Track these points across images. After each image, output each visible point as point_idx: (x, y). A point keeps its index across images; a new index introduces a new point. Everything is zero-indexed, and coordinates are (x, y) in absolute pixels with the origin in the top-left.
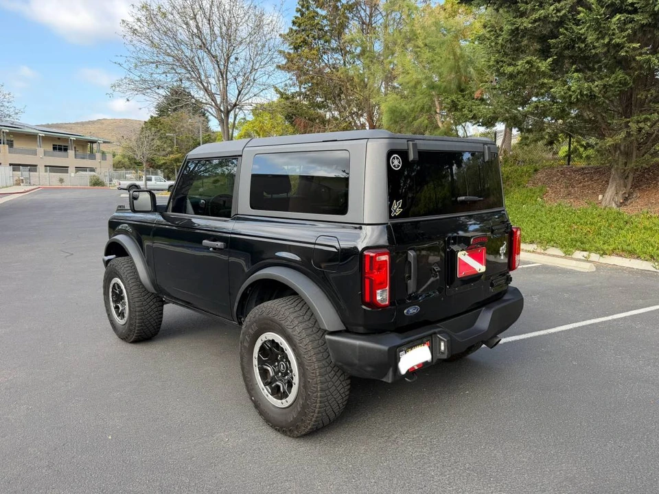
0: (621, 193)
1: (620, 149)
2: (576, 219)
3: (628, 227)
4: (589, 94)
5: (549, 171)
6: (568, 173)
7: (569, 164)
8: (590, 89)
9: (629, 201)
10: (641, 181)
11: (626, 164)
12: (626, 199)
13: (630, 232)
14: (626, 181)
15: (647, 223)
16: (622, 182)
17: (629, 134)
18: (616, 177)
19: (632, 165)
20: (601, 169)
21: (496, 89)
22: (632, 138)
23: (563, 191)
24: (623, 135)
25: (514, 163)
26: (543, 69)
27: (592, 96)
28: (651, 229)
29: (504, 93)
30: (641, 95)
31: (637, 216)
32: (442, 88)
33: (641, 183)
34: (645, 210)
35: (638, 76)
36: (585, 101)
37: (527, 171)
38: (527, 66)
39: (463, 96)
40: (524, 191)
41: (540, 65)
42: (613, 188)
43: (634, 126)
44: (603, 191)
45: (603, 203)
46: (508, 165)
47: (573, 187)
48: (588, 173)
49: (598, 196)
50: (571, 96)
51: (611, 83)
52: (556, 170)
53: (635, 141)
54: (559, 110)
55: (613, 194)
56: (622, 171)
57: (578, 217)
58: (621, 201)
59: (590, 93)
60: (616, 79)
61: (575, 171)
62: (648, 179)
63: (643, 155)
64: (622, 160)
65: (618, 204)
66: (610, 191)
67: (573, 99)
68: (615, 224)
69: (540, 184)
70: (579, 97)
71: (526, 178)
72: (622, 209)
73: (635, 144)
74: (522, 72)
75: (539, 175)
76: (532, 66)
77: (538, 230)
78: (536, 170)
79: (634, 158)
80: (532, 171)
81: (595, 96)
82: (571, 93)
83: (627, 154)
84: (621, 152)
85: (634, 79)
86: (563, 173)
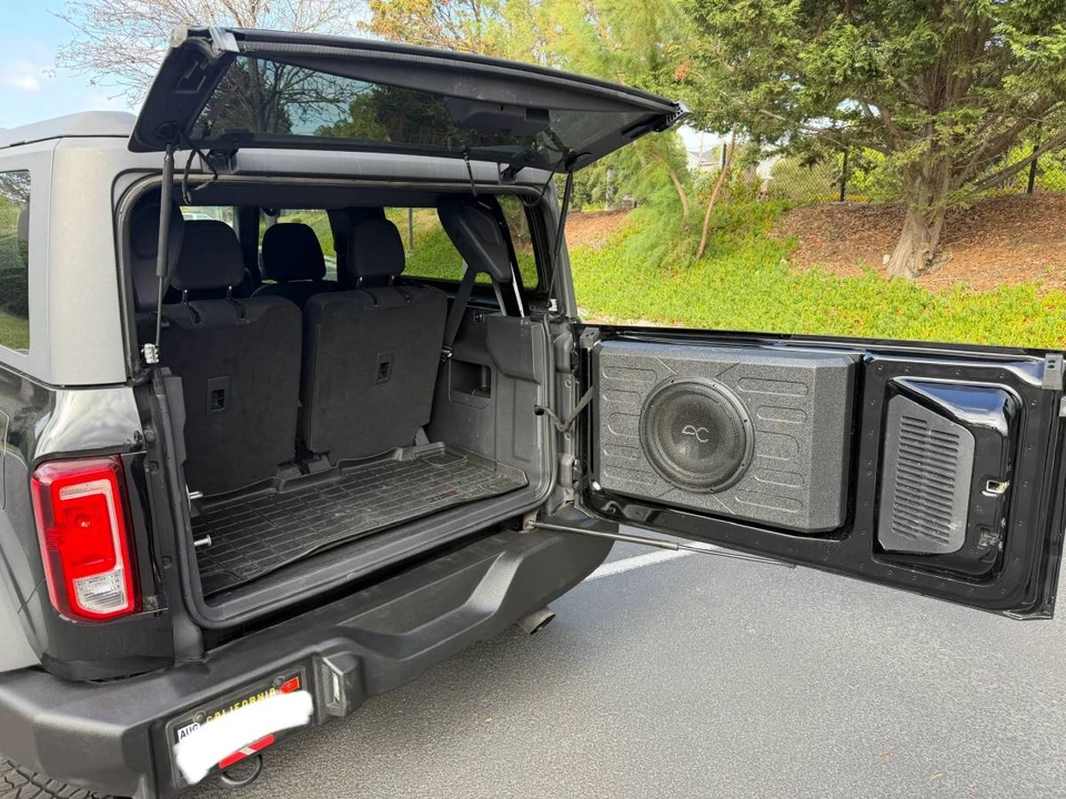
0: (921, 252)
1: (921, 174)
2: (837, 299)
3: (926, 314)
4: (867, 68)
5: (808, 211)
6: (839, 215)
7: (842, 199)
8: (870, 58)
9: (934, 267)
10: (959, 230)
11: (931, 201)
12: (930, 263)
13: (928, 324)
14: (930, 230)
15: (959, 309)
16: (923, 233)
17: (935, 146)
18: (913, 223)
19: (941, 203)
20: (893, 209)
21: (697, 57)
22: (942, 153)
23: (826, 248)
24: (923, 146)
25: (754, 197)
26: (782, 20)
27: (872, 72)
28: (965, 320)
29: (712, 65)
30: (961, 71)
31: (944, 295)
32: (624, 61)
33: (958, 234)
34: (959, 284)
35: (954, 34)
36: (859, 81)
37: (771, 211)
38: (752, 13)
39: (655, 77)
40: (761, 245)
41: (776, 11)
42: (908, 244)
43: (946, 132)
44: (891, 248)
45: (890, 270)
46: (742, 200)
47: (843, 239)
48: (871, 215)
49: (882, 256)
50: (833, 71)
51: (908, 46)
52: (819, 209)
53: (947, 159)
54: (810, 99)
55: (907, 254)
56: (924, 213)
57: (841, 295)
58: (921, 267)
59: (870, 65)
60: (918, 39)
61: (849, 212)
62: (970, 227)
63: (962, 186)
64: (924, 193)
65: (916, 271)
66: (903, 248)
67: (838, 78)
68: (903, 308)
69: (790, 233)
70: (849, 73)
71: (768, 223)
72: (919, 283)
73: (948, 165)
74: (742, 25)
75: (791, 218)
76: (760, 14)
77: (772, 318)
78: (786, 210)
79: (945, 192)
80: (779, 210)
81: (877, 71)
82: (834, 64)
83: (933, 183)
84: (924, 179)
85: (946, 41)
86: (830, 214)
